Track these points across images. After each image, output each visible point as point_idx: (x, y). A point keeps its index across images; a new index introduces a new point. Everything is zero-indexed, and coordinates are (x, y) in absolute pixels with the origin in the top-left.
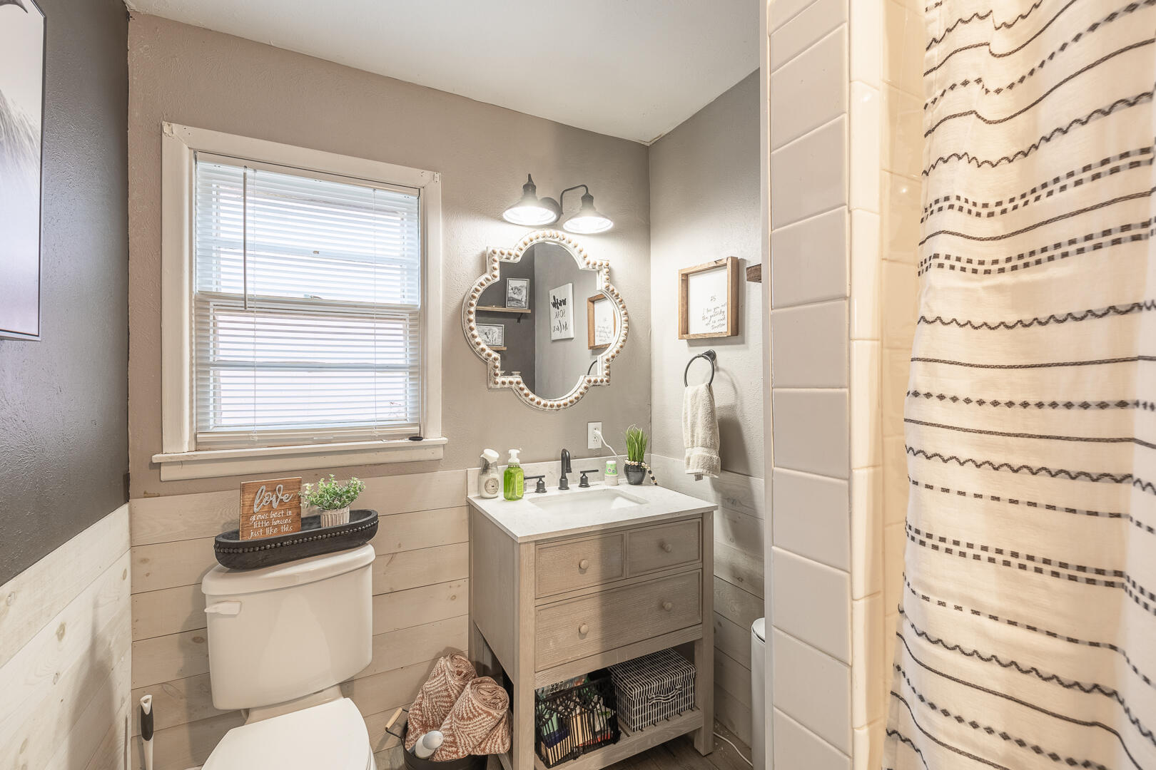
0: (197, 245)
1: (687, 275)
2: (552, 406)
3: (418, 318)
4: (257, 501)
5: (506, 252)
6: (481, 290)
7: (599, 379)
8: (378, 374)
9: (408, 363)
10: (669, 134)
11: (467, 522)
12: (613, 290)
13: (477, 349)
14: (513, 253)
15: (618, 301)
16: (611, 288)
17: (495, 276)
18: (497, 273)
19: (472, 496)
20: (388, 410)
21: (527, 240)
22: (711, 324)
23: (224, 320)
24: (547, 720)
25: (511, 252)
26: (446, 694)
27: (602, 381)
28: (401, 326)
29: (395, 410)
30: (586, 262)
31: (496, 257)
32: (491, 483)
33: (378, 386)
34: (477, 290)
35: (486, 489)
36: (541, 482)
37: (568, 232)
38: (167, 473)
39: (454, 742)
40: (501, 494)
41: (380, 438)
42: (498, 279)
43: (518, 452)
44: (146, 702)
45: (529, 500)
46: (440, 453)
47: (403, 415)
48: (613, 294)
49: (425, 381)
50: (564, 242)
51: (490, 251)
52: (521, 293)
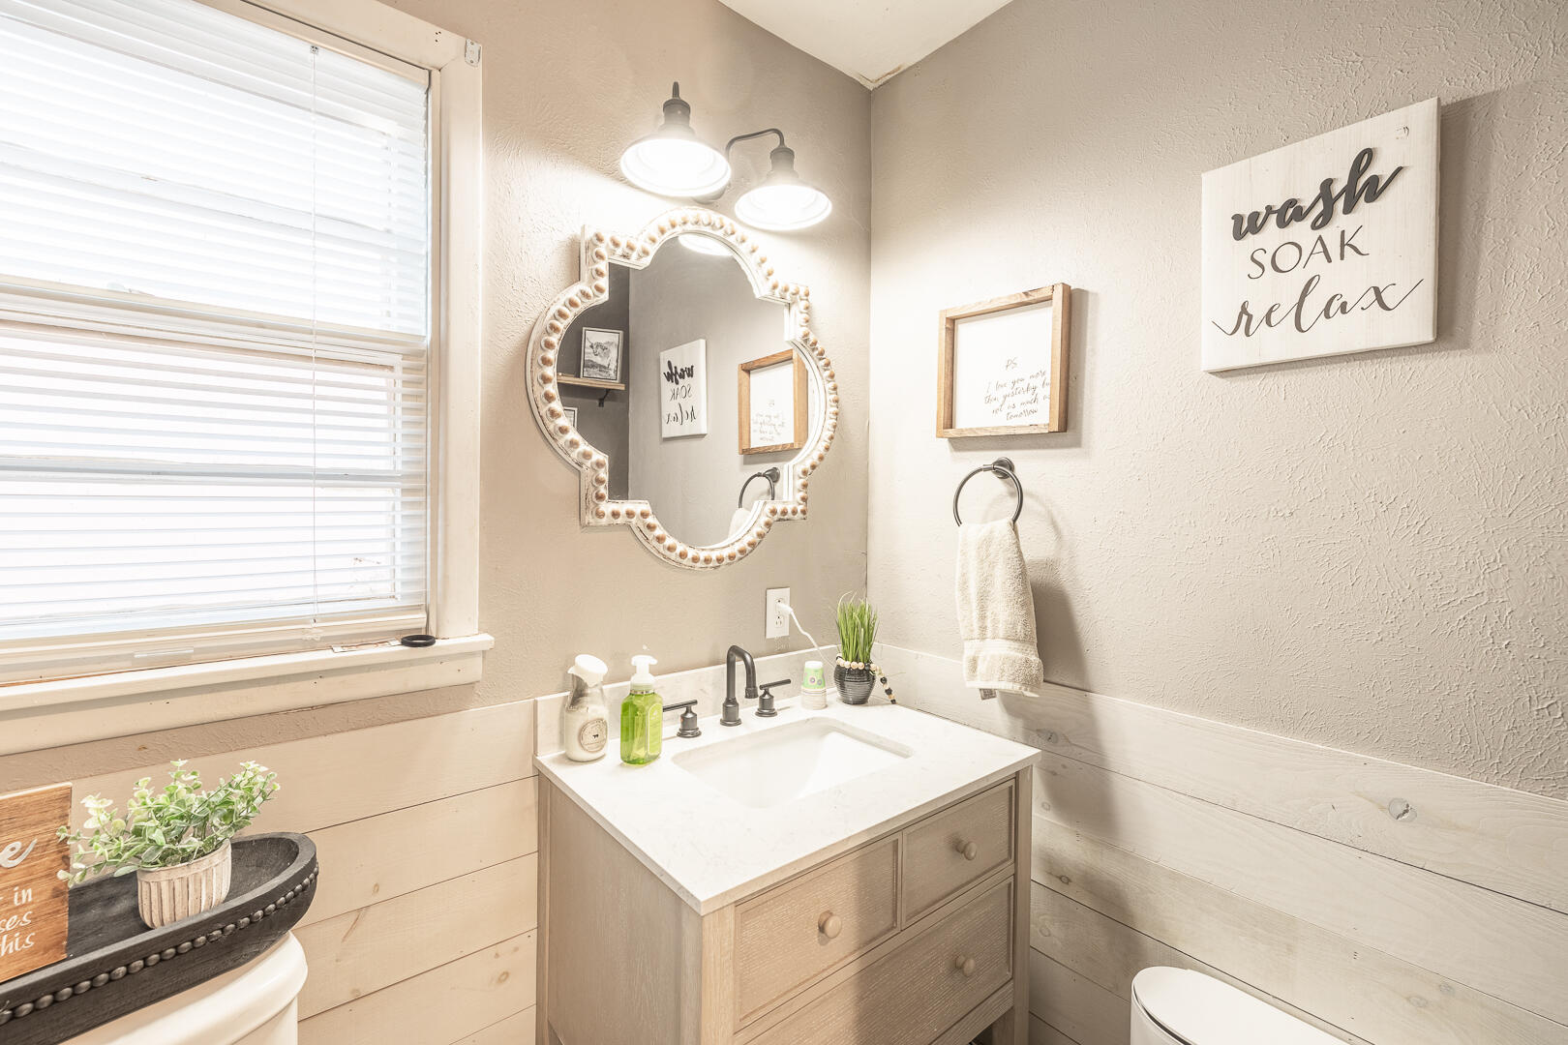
1: (952, 321)
2: (707, 561)
3: (425, 365)
5: (623, 242)
6: (571, 314)
7: (789, 509)
8: (320, 493)
9: (399, 467)
10: (916, 65)
11: (535, 810)
12: (815, 343)
13: (561, 442)
14: (638, 246)
15: (822, 363)
16: (812, 338)
17: (599, 290)
18: (604, 282)
19: (547, 757)
21: (666, 224)
22: (1005, 410)
25: (633, 242)
27: (794, 512)
28: (390, 383)
29: (365, 575)
30: (770, 284)
31: (602, 249)
32: (591, 730)
33: (320, 520)
34: (562, 315)
35: (578, 742)
36: (689, 716)
37: (741, 223)
40: (614, 745)
41: (327, 643)
42: (605, 297)
43: (654, 662)
45: (673, 759)
46: (474, 670)
47: (384, 589)
48: (813, 350)
49: (440, 509)
50: (732, 240)
51: (589, 234)
52: (607, 355)
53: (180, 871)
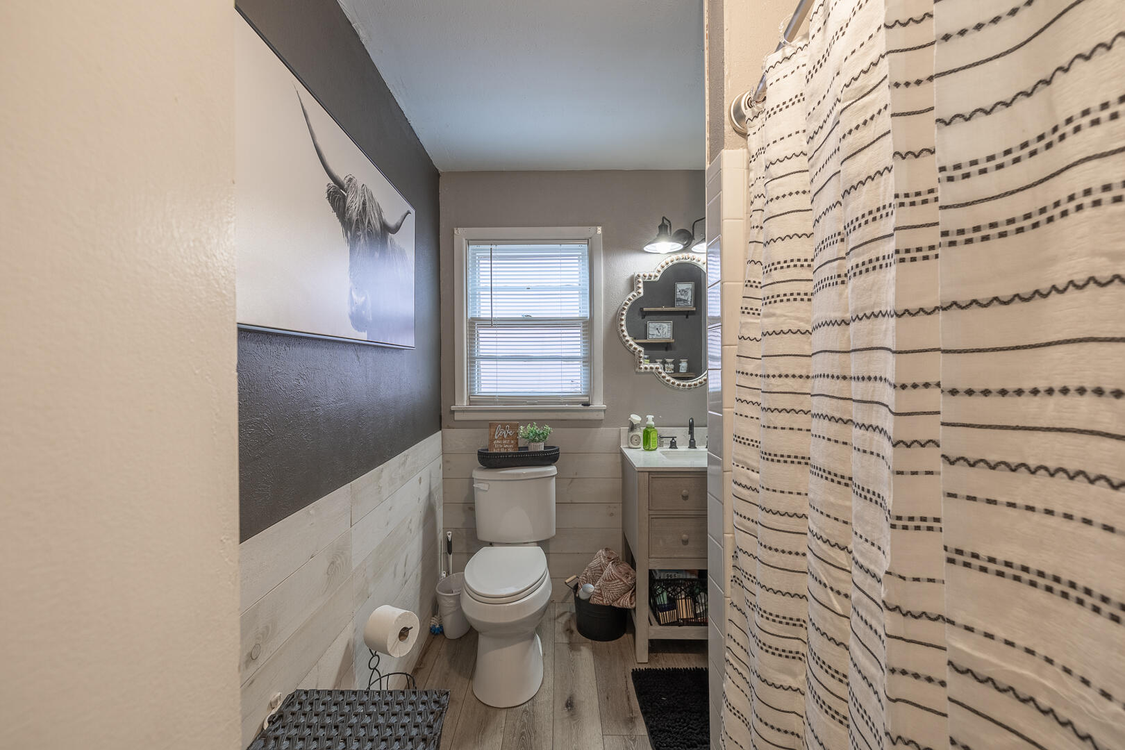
0: (469, 292)
2: (684, 386)
3: (588, 325)
4: (497, 433)
5: (647, 275)
6: (630, 303)
8: (563, 363)
9: (582, 355)
11: (620, 464)
13: (627, 345)
14: (653, 274)
17: (639, 293)
18: (641, 291)
19: (623, 446)
20: (570, 386)
21: (663, 264)
23: (483, 333)
24: (660, 594)
25: (652, 274)
26: (600, 568)
28: (579, 331)
29: (575, 386)
31: (640, 280)
32: (635, 438)
33: (563, 370)
34: (626, 304)
35: (632, 442)
36: (674, 441)
37: (695, 254)
38: (458, 416)
39: (601, 594)
40: (641, 445)
41: (565, 403)
42: (642, 295)
43: (653, 417)
44: (449, 534)
45: (661, 452)
46: (602, 416)
47: (579, 390)
49: (593, 368)
50: (694, 261)
51: (636, 275)
52: (687, 295)
53: (535, 444)
